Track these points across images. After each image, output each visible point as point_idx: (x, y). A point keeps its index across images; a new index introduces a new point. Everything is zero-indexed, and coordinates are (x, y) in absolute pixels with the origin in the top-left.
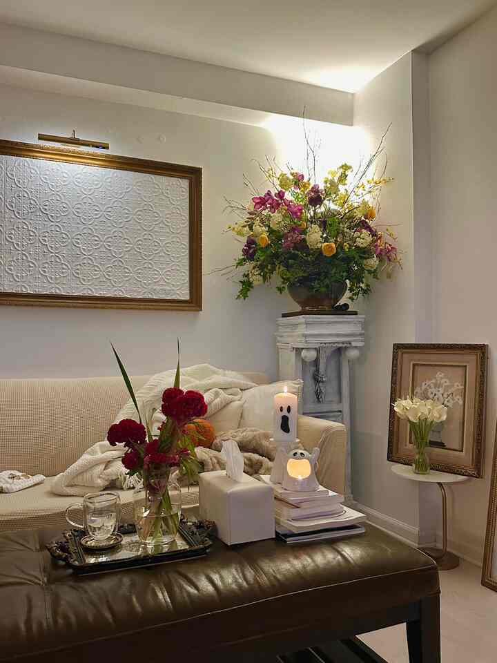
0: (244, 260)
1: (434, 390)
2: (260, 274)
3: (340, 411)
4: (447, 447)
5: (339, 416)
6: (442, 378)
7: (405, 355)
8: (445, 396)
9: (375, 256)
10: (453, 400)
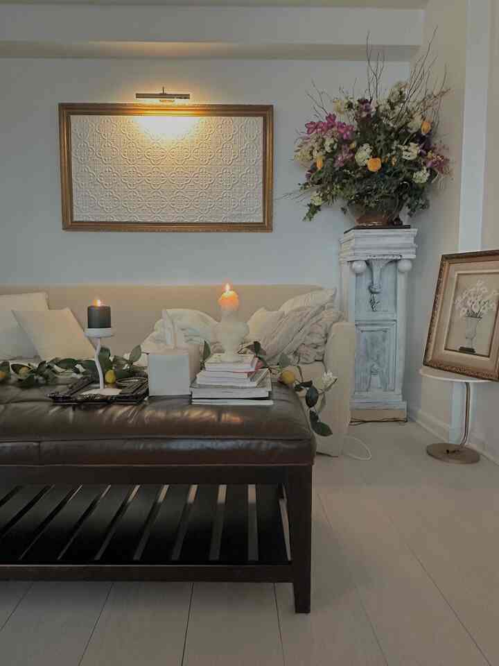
0: (307, 184)
1: (473, 299)
2: (319, 196)
3: (395, 321)
4: (477, 353)
5: (393, 325)
6: (481, 286)
7: (452, 266)
8: (482, 303)
9: (425, 168)
10: (488, 306)
